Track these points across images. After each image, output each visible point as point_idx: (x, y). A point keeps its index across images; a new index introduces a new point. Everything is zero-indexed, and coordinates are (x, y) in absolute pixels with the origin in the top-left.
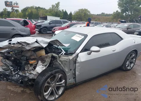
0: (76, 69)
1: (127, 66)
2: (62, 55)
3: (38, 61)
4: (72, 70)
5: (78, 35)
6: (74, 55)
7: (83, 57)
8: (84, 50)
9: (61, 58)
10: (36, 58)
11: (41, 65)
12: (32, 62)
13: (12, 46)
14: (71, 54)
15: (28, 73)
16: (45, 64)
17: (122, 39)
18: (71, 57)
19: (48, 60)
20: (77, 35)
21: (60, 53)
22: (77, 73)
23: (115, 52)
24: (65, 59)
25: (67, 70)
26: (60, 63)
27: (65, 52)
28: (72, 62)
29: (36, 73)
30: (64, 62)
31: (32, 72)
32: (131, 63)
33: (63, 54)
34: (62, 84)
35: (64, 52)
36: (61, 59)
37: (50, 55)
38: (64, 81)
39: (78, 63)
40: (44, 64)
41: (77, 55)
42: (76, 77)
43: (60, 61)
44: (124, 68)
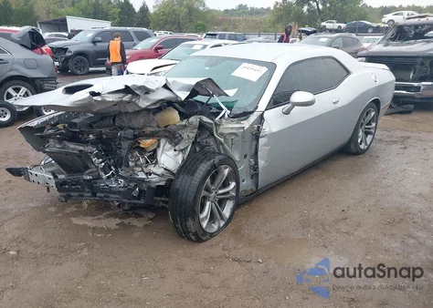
0: (259, 153)
1: (359, 141)
2: (223, 120)
3: (159, 140)
4: (248, 158)
5: (250, 65)
6: (253, 118)
7: (275, 121)
8: (275, 102)
9: (221, 127)
10: (158, 132)
11: (170, 149)
12: (147, 143)
13: (96, 101)
14: (246, 115)
15: (143, 171)
16: (181, 146)
17: (348, 72)
18: (246, 124)
19: (189, 135)
20: (245, 64)
21: (219, 113)
22: (261, 163)
23: (339, 105)
24: (232, 129)
25: (237, 157)
26: (222, 140)
27: (229, 112)
28: (248, 137)
29: (163, 170)
30: (229, 138)
31: (152, 168)
32: (367, 133)
33: (226, 116)
34: (228, 192)
35: (226, 111)
36: (221, 130)
37: (194, 120)
38: (233, 185)
39: (263, 137)
40: (177, 148)
41: (261, 118)
42: (258, 174)
43: (222, 135)
44: (352, 146)
